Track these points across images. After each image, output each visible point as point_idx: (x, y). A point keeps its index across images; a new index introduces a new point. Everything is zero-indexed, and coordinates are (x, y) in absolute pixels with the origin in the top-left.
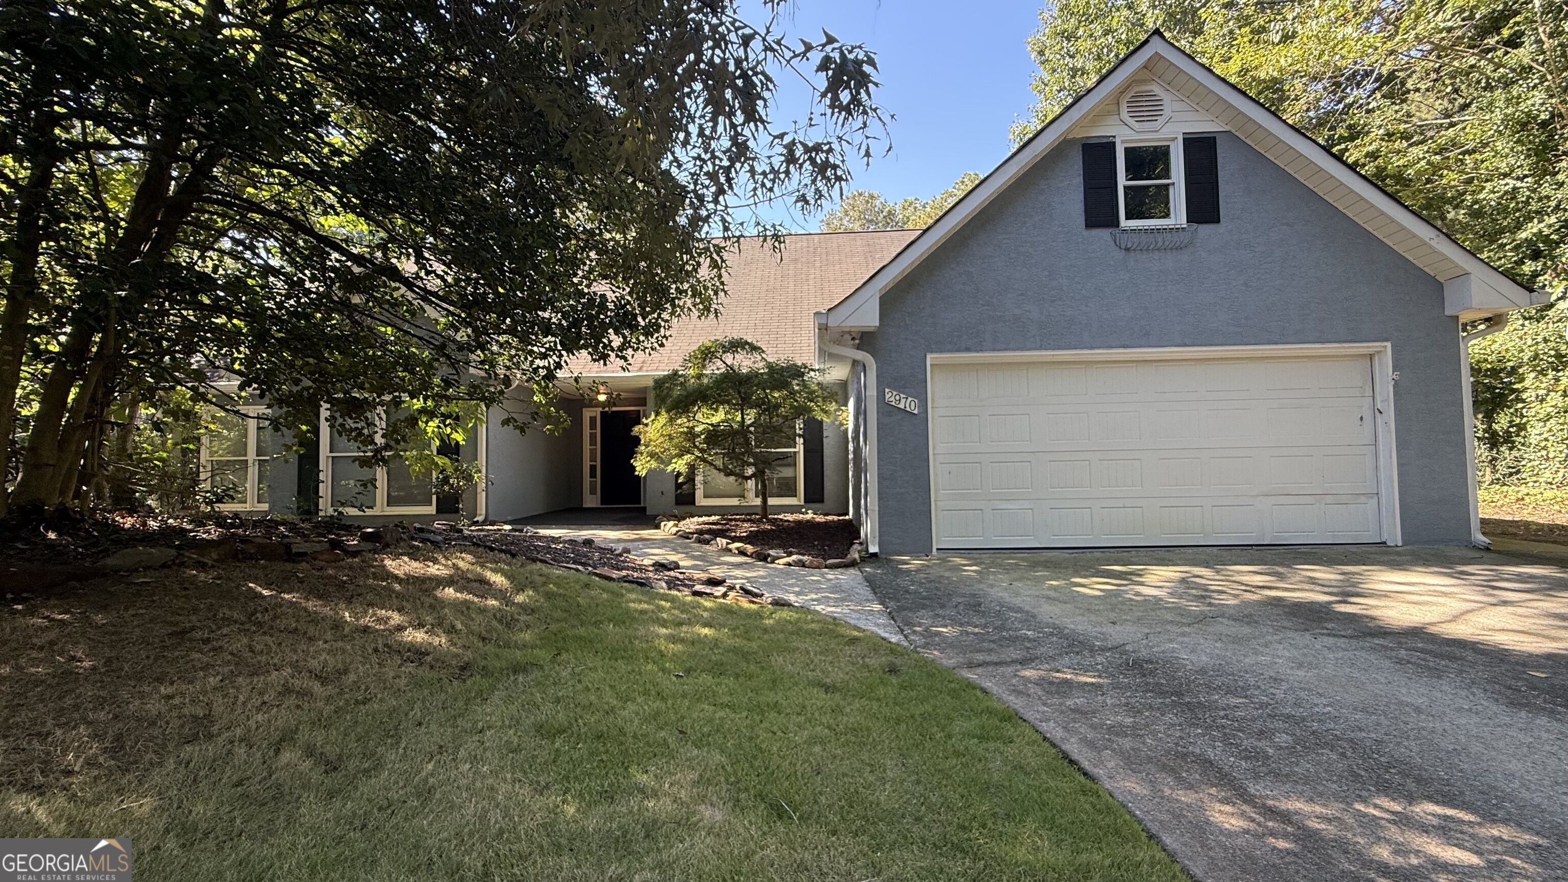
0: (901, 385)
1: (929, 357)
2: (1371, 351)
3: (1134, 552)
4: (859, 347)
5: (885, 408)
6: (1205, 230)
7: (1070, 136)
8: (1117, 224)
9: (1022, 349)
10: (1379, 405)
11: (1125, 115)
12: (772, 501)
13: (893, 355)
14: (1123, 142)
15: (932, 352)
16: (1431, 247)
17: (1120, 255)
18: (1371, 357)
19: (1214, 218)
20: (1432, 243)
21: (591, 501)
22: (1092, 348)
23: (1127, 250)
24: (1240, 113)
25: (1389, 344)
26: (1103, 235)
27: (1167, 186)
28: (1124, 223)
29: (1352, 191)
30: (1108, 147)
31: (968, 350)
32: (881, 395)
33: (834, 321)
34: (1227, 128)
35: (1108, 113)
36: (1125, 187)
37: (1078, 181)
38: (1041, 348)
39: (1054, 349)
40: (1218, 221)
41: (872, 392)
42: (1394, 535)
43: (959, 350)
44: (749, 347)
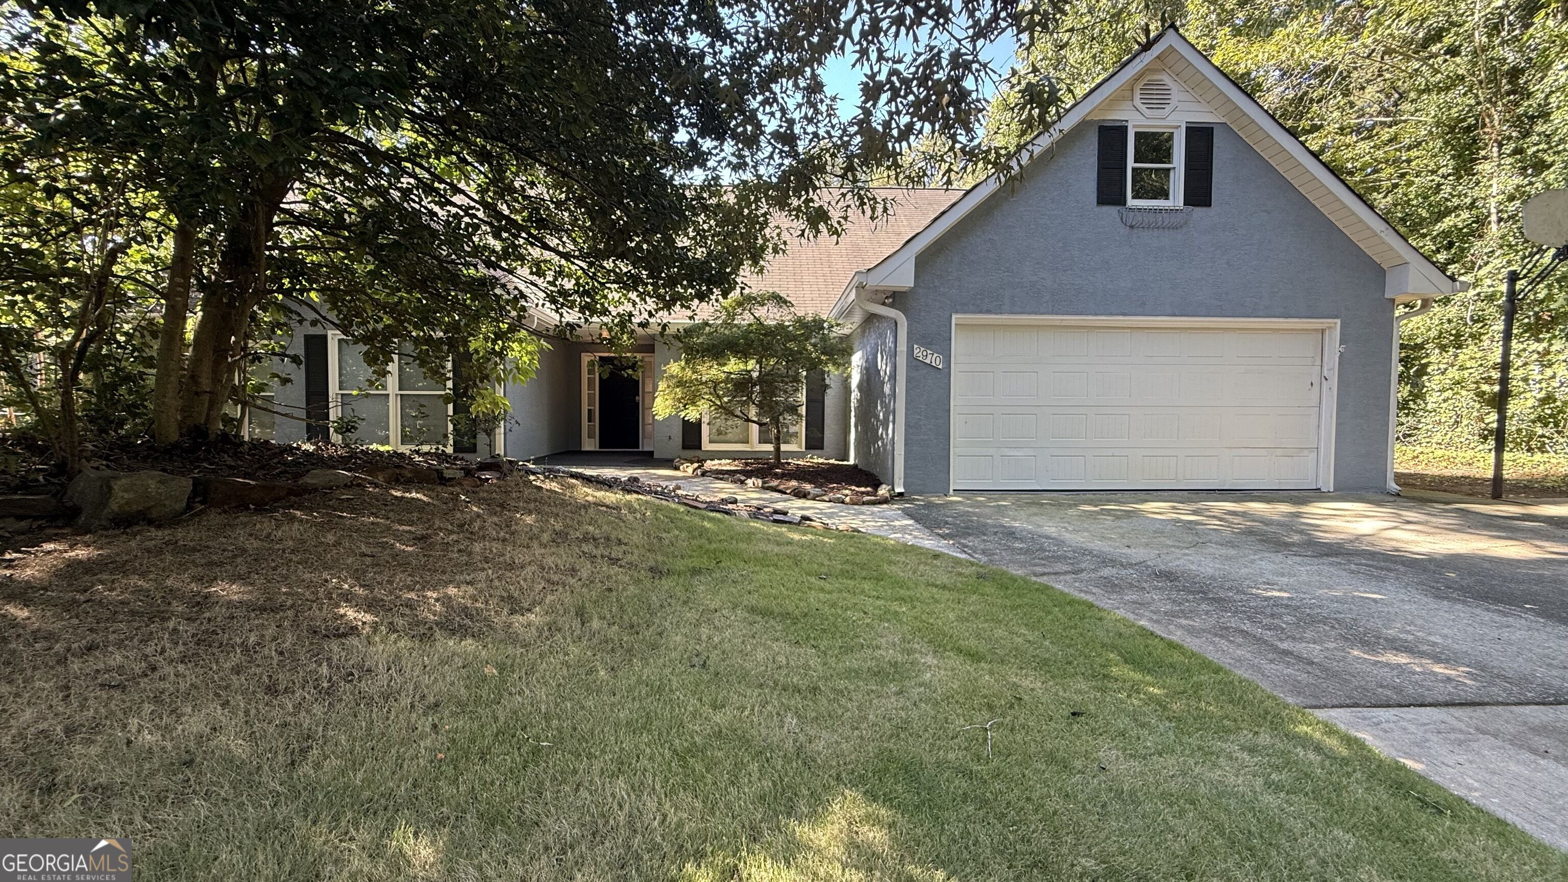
0: (928, 341)
1: (954, 317)
2: (1324, 326)
3: (1119, 494)
4: (892, 306)
5: (914, 363)
6: (1199, 212)
7: (1088, 118)
8: (1124, 203)
9: (1036, 313)
10: (1325, 373)
11: (1138, 102)
12: (784, 447)
13: (923, 314)
14: (1134, 126)
15: (957, 312)
16: (1381, 238)
17: (1125, 231)
18: (1323, 331)
19: (1207, 203)
20: (1382, 235)
21: (590, 444)
22: (1096, 314)
23: (1132, 227)
24: (1237, 107)
25: (1338, 321)
26: (1112, 211)
27: (1169, 170)
28: (1131, 202)
29: (1323, 185)
30: (1121, 131)
31: (989, 312)
32: (910, 351)
33: (873, 281)
34: (1223, 120)
35: (1124, 99)
36: (1134, 169)
37: (1093, 160)
38: (1052, 313)
39: (1063, 314)
40: (1210, 205)
41: (902, 347)
42: (1328, 483)
43: (981, 312)
44: (779, 300)
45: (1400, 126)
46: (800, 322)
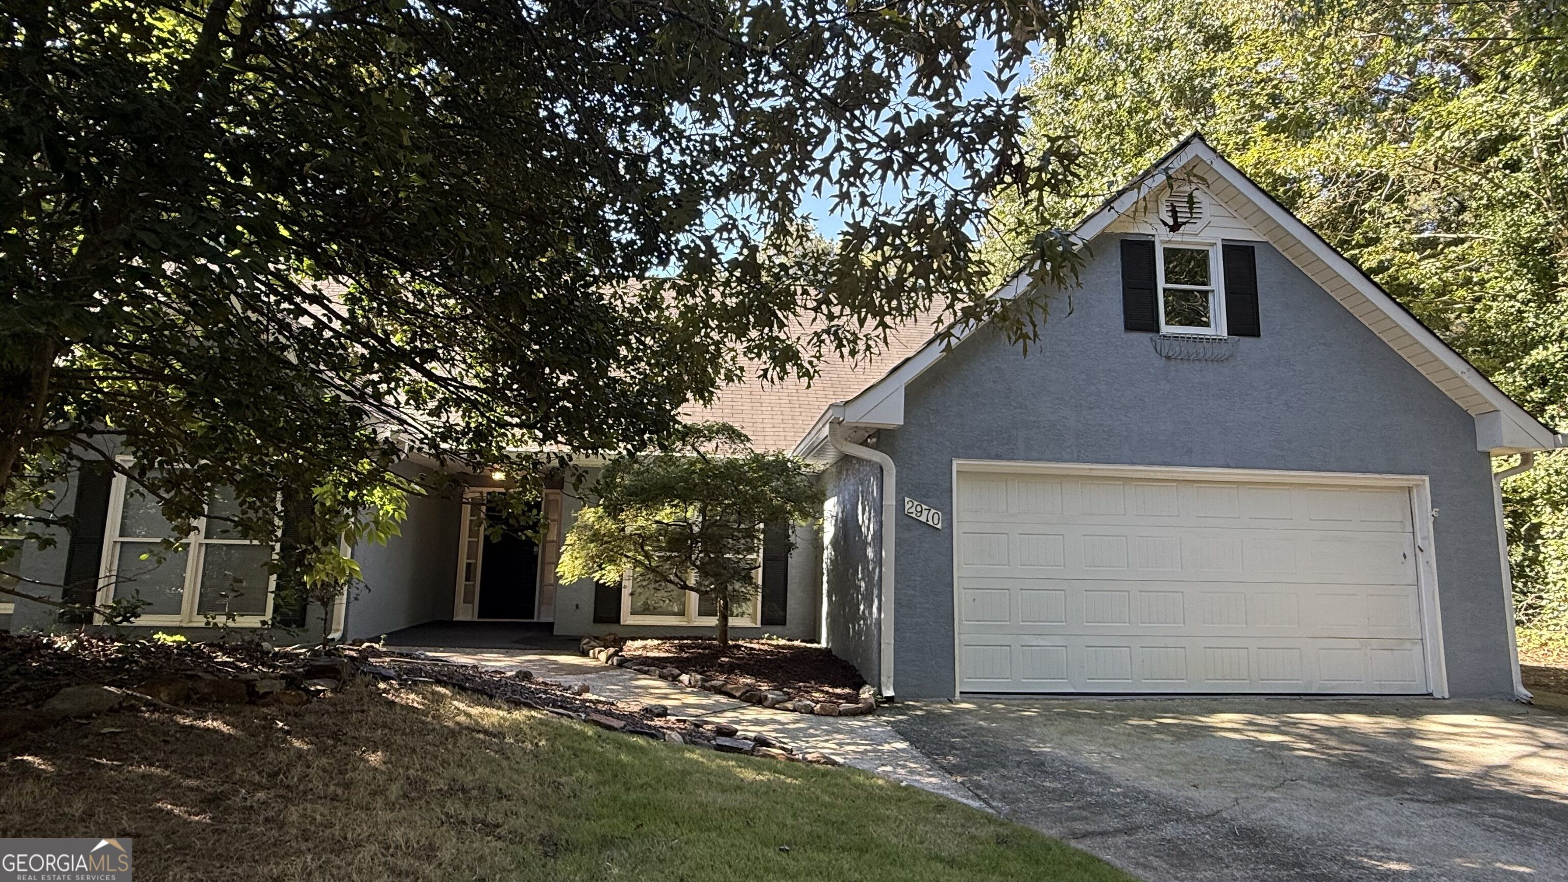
0: (922, 496)
1: (955, 463)
2: (1411, 484)
3: (1178, 700)
4: (875, 447)
5: (905, 521)
6: (1246, 342)
7: (1108, 231)
8: (1158, 331)
9: (1058, 460)
10: (1419, 542)
11: (1164, 215)
12: (733, 622)
13: (915, 457)
14: (1163, 242)
15: (959, 457)
16: (1463, 381)
17: (1161, 363)
18: (1410, 490)
19: (1255, 333)
20: (1465, 377)
21: (465, 612)
22: (1133, 464)
23: (1168, 358)
24: (1279, 226)
25: (1427, 478)
26: (1143, 338)
27: (1207, 292)
28: (1165, 329)
29: (1388, 317)
30: (1147, 246)
31: (998, 457)
32: (900, 505)
33: (852, 416)
34: (1265, 239)
35: (1148, 211)
36: (1165, 290)
37: (1117, 278)
38: (1078, 461)
39: (1092, 463)
40: (1258, 335)
41: (890, 500)
42: (1441, 688)
43: (989, 457)
44: (732, 434)
45: (1466, 245)
46: (758, 459)
